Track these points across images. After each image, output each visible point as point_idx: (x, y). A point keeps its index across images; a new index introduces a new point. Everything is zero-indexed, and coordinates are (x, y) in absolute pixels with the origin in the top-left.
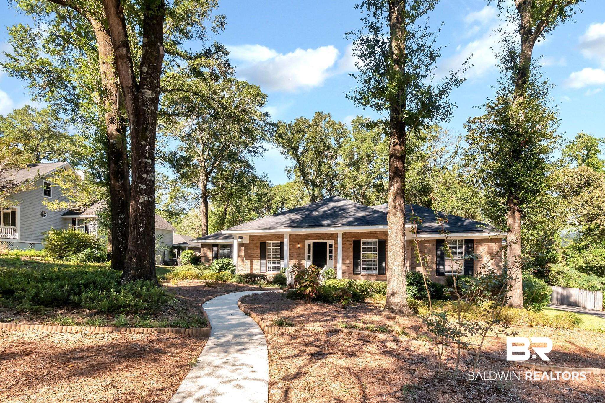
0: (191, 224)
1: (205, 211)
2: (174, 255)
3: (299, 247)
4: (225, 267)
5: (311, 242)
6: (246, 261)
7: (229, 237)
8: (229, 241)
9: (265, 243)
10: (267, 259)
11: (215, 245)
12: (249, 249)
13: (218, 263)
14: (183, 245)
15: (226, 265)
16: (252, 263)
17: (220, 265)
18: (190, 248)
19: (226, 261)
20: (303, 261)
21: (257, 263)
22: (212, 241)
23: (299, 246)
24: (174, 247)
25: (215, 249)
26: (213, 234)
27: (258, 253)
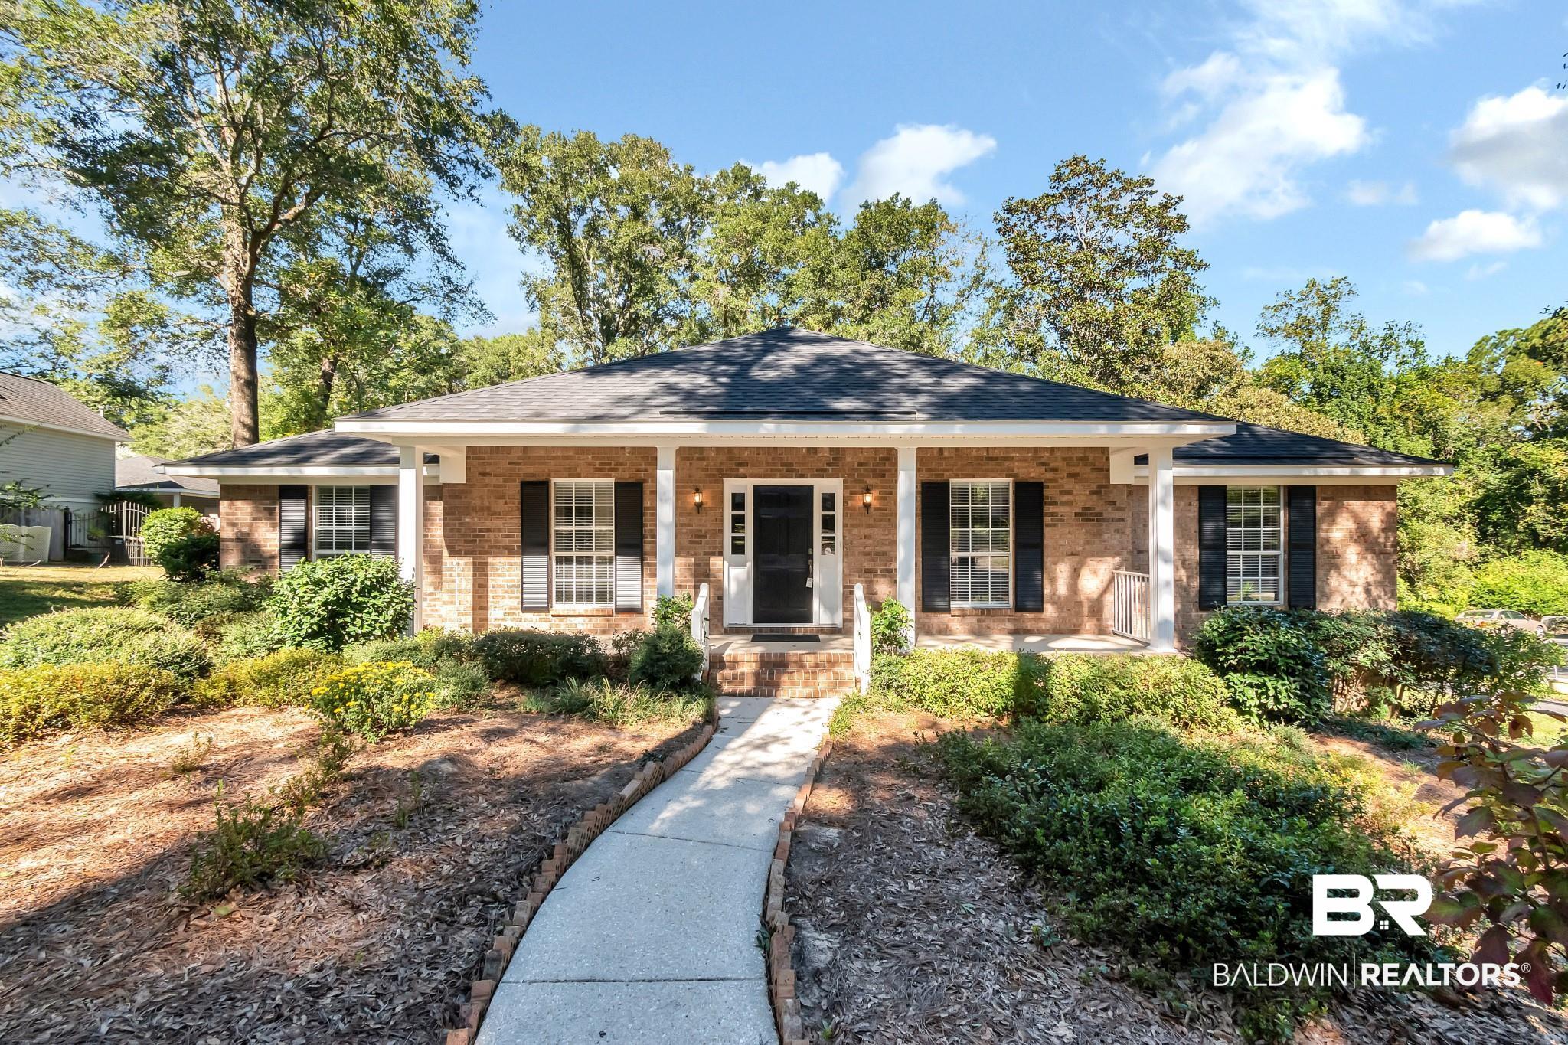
0: (201, 429)
1: (244, 374)
2: (113, 526)
3: (699, 506)
4: (355, 598)
5: (745, 485)
6: (455, 560)
7: (370, 453)
8: (370, 473)
9: (545, 484)
10: (554, 554)
11: (296, 491)
12: (467, 510)
13: (319, 584)
14: (158, 490)
15: (365, 591)
16: (481, 573)
17: (326, 593)
18: (186, 501)
19: (365, 565)
20: (716, 562)
21: (505, 571)
22: (279, 471)
23: (697, 498)
24: (117, 497)
25: (293, 511)
26: (280, 441)
27: (511, 524)
